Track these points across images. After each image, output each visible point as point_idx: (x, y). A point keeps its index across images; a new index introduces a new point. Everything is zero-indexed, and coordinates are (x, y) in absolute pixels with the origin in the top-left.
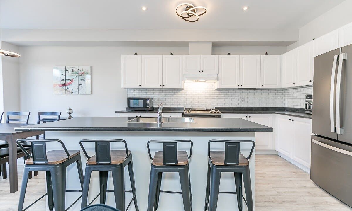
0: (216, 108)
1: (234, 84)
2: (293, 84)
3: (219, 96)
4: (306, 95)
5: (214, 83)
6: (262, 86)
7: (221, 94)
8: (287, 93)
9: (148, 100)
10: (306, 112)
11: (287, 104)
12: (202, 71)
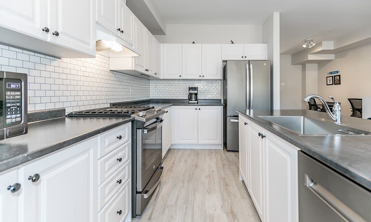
1: (143, 67)
2: (180, 76)
3: (113, 82)
4: (189, 87)
5: (107, 59)
6: (156, 74)
7: (115, 79)
8: (151, 84)
9: (13, 86)
10: (190, 102)
11: (151, 95)
12: (121, 32)
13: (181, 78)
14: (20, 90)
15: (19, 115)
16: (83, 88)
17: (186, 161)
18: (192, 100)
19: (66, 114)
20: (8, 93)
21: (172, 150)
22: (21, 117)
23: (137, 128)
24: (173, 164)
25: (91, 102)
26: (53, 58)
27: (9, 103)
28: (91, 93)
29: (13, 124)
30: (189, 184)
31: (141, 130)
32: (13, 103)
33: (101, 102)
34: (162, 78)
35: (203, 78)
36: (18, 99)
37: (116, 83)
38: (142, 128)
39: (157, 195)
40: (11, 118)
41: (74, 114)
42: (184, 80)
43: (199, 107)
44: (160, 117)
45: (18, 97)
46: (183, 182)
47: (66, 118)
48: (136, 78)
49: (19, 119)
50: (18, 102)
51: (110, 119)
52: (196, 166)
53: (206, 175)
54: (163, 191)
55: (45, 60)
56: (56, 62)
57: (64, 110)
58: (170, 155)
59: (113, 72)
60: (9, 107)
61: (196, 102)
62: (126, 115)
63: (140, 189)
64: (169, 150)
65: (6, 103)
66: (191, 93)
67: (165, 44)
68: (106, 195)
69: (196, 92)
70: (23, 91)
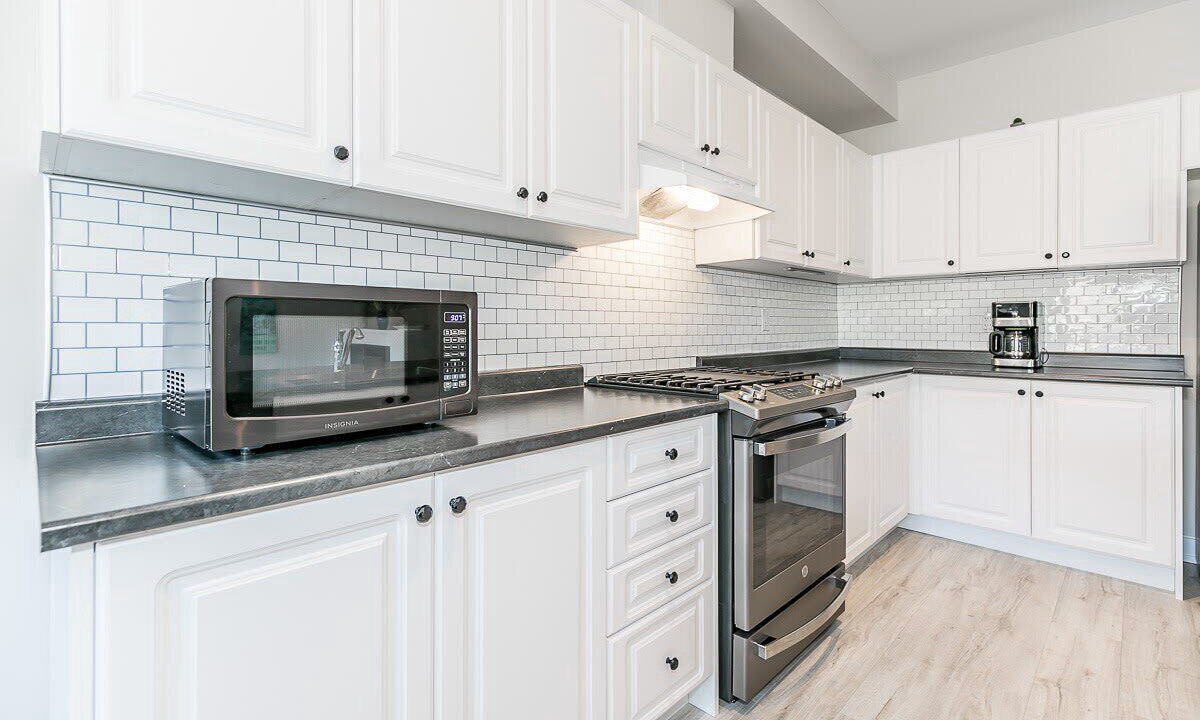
1: (794, 246)
2: (951, 263)
3: (708, 299)
4: (994, 305)
5: (691, 233)
6: (848, 263)
7: (712, 288)
8: (840, 299)
9: (454, 319)
10: (998, 362)
11: (840, 336)
12: (712, 153)
13: (953, 270)
14: (465, 326)
15: (463, 376)
16: (626, 318)
17: (959, 590)
18: (1009, 357)
19: (586, 380)
20: (446, 332)
21: (911, 534)
22: (467, 379)
23: (734, 436)
24: (903, 584)
25: (646, 354)
26: (561, 251)
27: (448, 351)
28: (646, 330)
29: (453, 392)
30: (947, 679)
31: (745, 443)
32: (455, 351)
33: (670, 353)
34: (875, 275)
35: (1063, 263)
36: (462, 344)
37: (717, 299)
38: (748, 438)
39: (816, 667)
40: (451, 380)
41: (600, 382)
42: (968, 276)
43: (1038, 386)
44: (839, 408)
45: (462, 340)
46: (927, 661)
47: (586, 390)
48: (783, 280)
49: (463, 384)
50: (462, 350)
51: (655, 398)
52: (1004, 623)
53: (1042, 675)
54: (840, 663)
55: (545, 256)
56: (567, 260)
57: (580, 371)
58: (897, 551)
59: (705, 270)
60: (448, 359)
61: (1030, 363)
62: (704, 392)
63: (743, 622)
64: (897, 534)
65: (443, 351)
66: (1001, 328)
67: (887, 156)
68: (632, 599)
69: (1029, 322)
70: (470, 327)
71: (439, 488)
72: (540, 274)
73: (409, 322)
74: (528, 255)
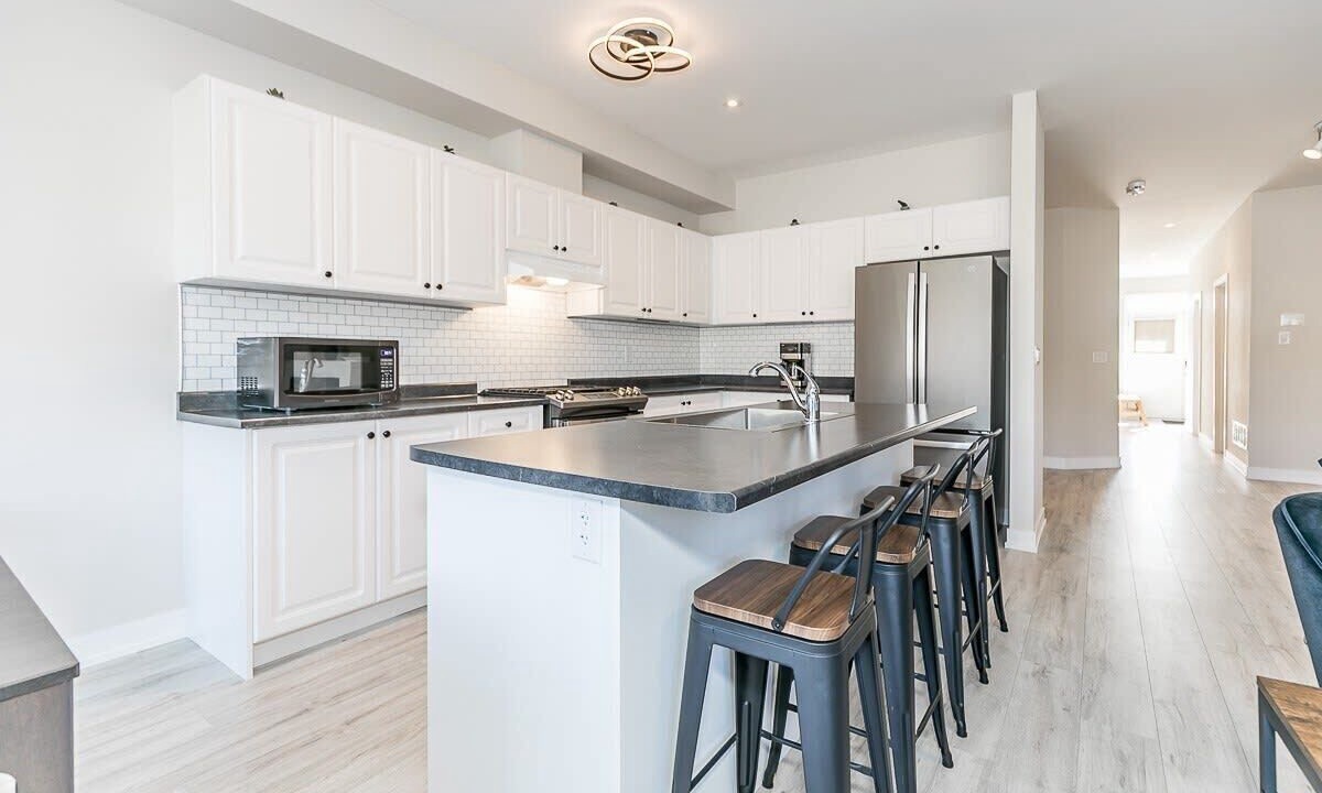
0: (573, 383)
1: (632, 305)
2: (755, 316)
4: (781, 344)
5: (563, 296)
6: (686, 315)
8: (701, 339)
9: (386, 353)
11: (701, 366)
12: (561, 250)
13: (757, 320)
14: (391, 357)
15: (391, 382)
19: (479, 391)
20: (382, 360)
22: (393, 383)
23: (552, 418)
26: (461, 311)
27: (384, 369)
29: (385, 389)
31: (558, 422)
32: (387, 369)
34: (715, 323)
35: (811, 318)
36: (391, 365)
38: (559, 419)
40: (385, 384)
42: (762, 325)
45: (391, 363)
47: (479, 397)
49: (391, 386)
50: (391, 370)
56: (466, 316)
57: (474, 386)
60: (384, 373)
61: (800, 383)
65: (380, 370)
66: (786, 360)
69: (800, 356)
70: (395, 358)
71: (379, 426)
72: (447, 325)
73: (363, 356)
74: (438, 314)
